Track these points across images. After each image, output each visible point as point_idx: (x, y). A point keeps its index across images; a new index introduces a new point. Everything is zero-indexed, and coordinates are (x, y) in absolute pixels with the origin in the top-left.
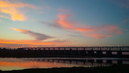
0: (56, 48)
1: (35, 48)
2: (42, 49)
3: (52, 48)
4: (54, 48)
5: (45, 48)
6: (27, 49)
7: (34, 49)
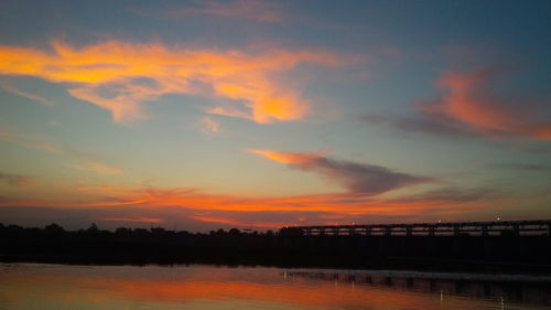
0: (439, 225)
1: (346, 227)
2: (377, 232)
3: (420, 225)
4: (432, 227)
5: (388, 228)
6: (315, 233)
7: (344, 233)
